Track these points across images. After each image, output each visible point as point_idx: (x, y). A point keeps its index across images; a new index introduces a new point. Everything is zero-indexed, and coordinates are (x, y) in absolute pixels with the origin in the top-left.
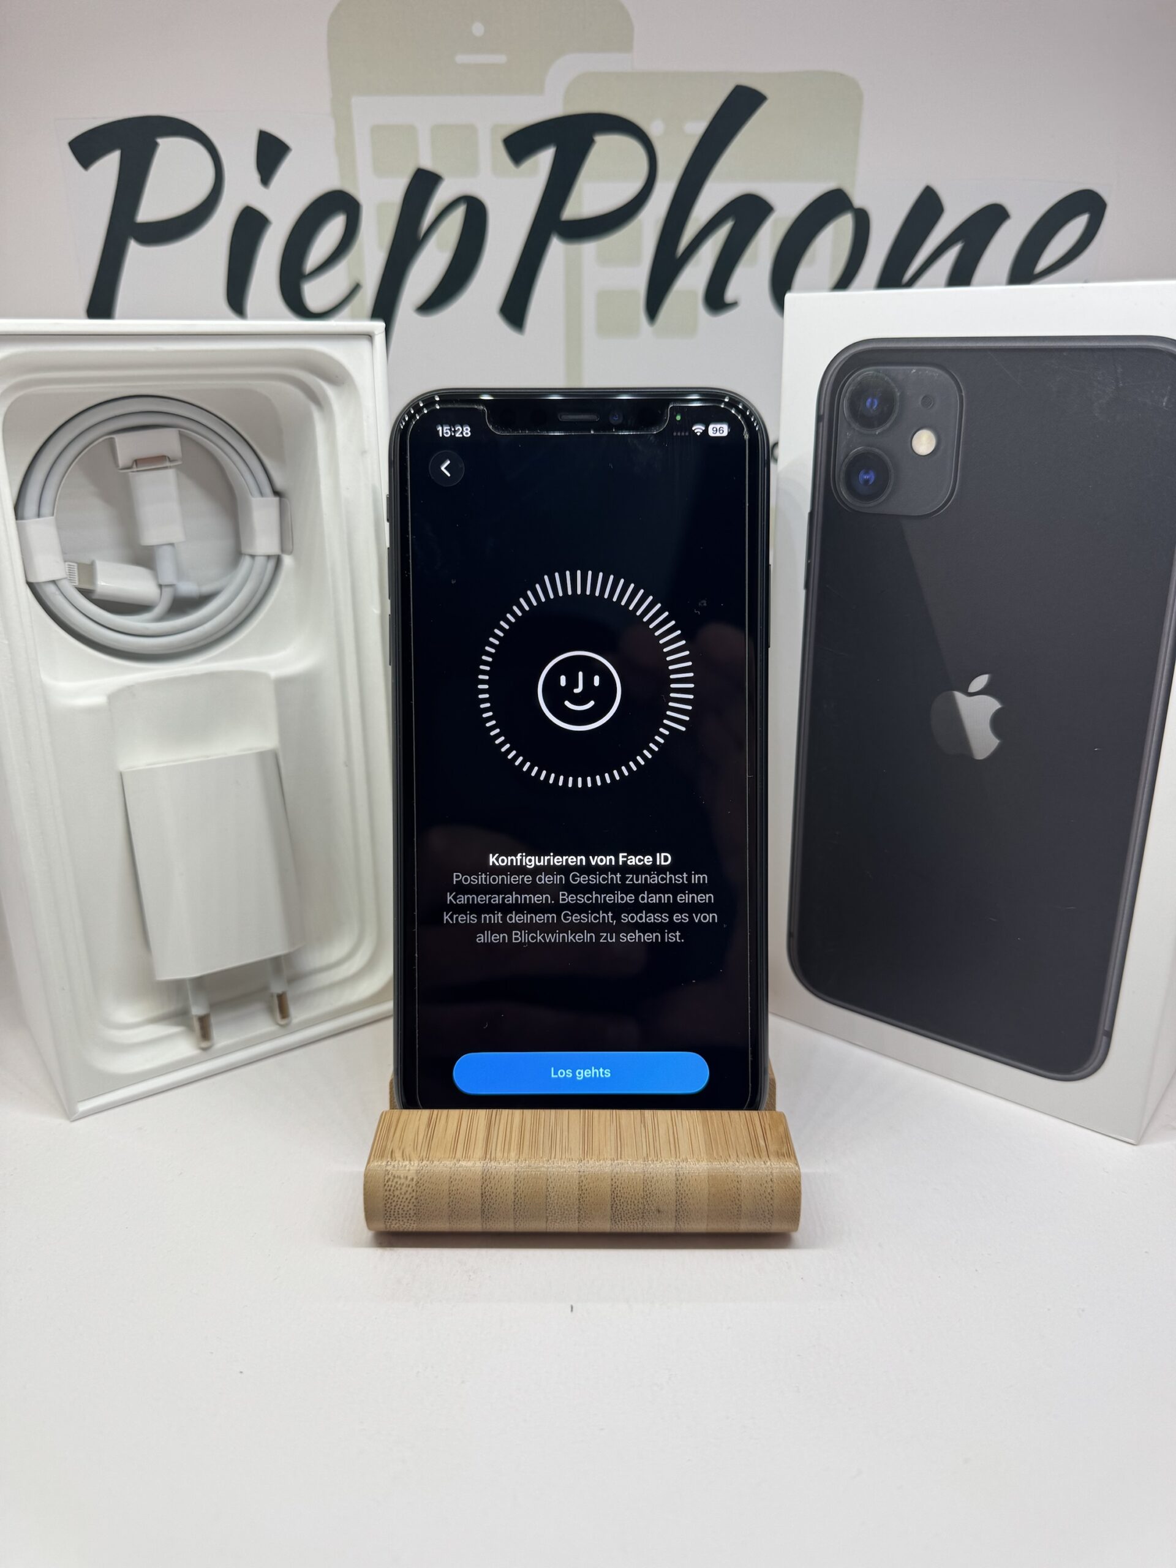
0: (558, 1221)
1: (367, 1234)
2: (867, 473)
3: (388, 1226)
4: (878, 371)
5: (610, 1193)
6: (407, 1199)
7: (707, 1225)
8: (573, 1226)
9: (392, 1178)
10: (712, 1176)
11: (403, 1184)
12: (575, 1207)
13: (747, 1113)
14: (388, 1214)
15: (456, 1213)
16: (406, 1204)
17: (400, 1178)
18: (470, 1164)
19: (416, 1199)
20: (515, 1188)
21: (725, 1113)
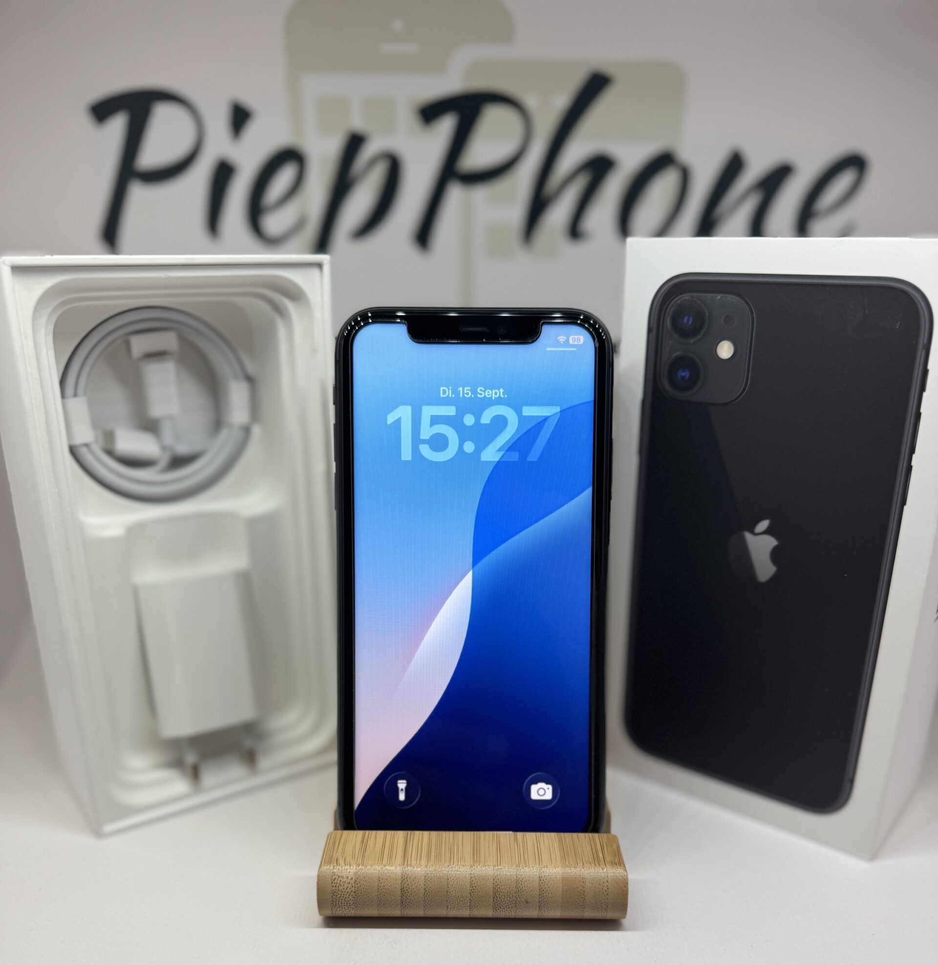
0: (456, 909)
1: (318, 918)
2: (684, 371)
3: (334, 912)
4: (693, 297)
5: (492, 889)
6: (348, 893)
7: (561, 913)
8: (466, 913)
9: (337, 878)
10: (565, 878)
11: (345, 882)
12: (468, 899)
13: (590, 834)
14: (334, 904)
15: (383, 903)
16: (347, 896)
17: (343, 878)
18: (393, 868)
19: (355, 892)
20: (425, 885)
21: (575, 835)
